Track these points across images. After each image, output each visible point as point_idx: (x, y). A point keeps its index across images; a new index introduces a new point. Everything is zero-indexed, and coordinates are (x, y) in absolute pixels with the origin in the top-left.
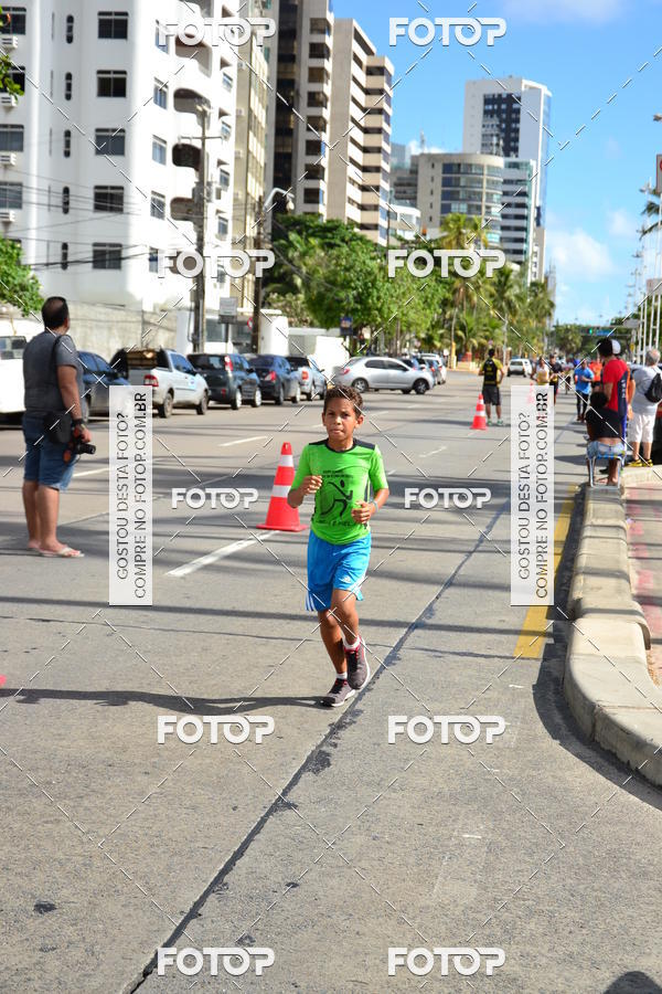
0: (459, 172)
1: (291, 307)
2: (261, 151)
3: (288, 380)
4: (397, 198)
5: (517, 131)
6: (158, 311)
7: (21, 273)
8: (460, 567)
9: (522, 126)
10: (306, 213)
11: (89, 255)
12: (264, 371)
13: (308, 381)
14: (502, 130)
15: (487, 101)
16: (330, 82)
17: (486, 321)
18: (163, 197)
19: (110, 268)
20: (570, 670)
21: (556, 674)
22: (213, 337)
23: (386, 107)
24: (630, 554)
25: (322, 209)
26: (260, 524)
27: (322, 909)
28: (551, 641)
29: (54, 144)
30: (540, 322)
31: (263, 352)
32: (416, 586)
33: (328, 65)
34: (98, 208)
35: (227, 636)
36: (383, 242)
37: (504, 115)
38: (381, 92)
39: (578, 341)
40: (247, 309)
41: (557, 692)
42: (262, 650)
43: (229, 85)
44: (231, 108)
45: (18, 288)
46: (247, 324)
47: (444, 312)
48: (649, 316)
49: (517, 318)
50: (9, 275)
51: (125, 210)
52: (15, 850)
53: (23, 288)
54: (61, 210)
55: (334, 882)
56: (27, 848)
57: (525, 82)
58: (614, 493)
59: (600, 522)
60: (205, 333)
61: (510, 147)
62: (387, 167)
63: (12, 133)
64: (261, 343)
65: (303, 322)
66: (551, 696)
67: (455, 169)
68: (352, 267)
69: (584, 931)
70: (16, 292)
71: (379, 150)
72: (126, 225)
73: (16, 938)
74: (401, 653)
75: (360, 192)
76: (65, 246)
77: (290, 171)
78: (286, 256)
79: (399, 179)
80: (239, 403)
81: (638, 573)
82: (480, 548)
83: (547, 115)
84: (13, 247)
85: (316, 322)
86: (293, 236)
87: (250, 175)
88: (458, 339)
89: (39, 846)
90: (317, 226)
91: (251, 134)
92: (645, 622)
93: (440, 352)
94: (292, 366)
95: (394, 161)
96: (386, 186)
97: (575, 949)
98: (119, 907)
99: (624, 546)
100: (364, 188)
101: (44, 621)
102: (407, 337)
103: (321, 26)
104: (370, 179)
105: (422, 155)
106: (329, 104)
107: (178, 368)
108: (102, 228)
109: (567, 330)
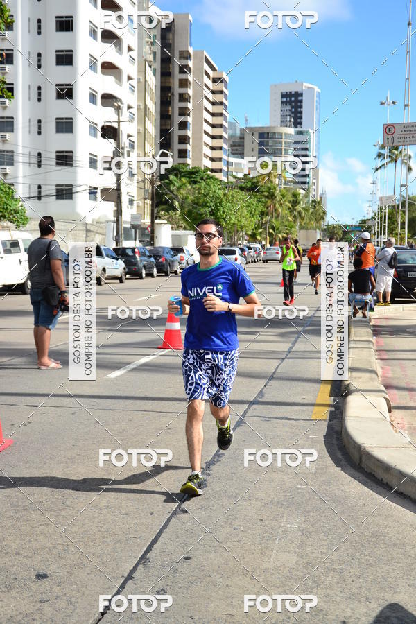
0: (268, 137)
1: (172, 219)
2: (152, 128)
3: (173, 262)
4: (232, 154)
5: (301, 112)
6: (95, 223)
7: (14, 203)
8: (277, 367)
9: (304, 110)
10: (179, 164)
11: (54, 192)
12: (158, 256)
13: (184, 262)
14: (292, 113)
15: (283, 96)
16: (191, 87)
17: (287, 223)
18: (96, 156)
19: (66, 199)
20: (345, 426)
21: (336, 429)
22: (128, 237)
23: (224, 101)
24: (377, 357)
25: (189, 161)
26: (160, 346)
27: (205, 572)
28: (333, 409)
29: (32, 128)
30: (318, 223)
31: (157, 245)
32: (252, 380)
33: (190, 78)
34: (58, 164)
35: (143, 412)
36: (225, 179)
37: (293, 103)
38: (221, 92)
39: (340, 233)
40: (147, 220)
41: (338, 439)
42: (163, 420)
43: (134, 91)
44: (134, 104)
45: (13, 212)
46: (147, 229)
47: (262, 219)
48: (381, 218)
49: (305, 221)
50: (7, 204)
51: (74, 165)
52: (22, 542)
53: (16, 212)
54: (36, 165)
55: (212, 556)
56: (29, 542)
57: (305, 84)
58: (366, 322)
59: (358, 339)
60: (123, 236)
61: (297, 122)
62: (226, 136)
63: (7, 122)
64: (156, 240)
65: (179, 227)
66: (334, 441)
67: (266, 135)
68: (208, 194)
69: (361, 580)
70: (12, 214)
71: (221, 126)
72: (75, 173)
73: (25, 595)
74: (246, 419)
75: (211, 151)
76: (39, 187)
77: (170, 139)
78: (169, 190)
79: (233, 142)
80: (144, 275)
81: (382, 368)
82: (289, 356)
83: (319, 103)
84: (10, 188)
85: (187, 227)
86: (172, 177)
87: (146, 142)
88: (270, 235)
89: (36, 540)
90: (187, 171)
91: (146, 118)
92: (387, 397)
93: (260, 242)
94: (174, 253)
95: (230, 132)
96: (226, 147)
97: (356, 591)
98: (86, 574)
99: (373, 352)
100: (213, 148)
101: (34, 406)
102: (241, 234)
103: (185, 55)
104: (217, 143)
105: (246, 128)
106: (191, 100)
107: (107, 256)
108: (60, 176)
109: (334, 228)
